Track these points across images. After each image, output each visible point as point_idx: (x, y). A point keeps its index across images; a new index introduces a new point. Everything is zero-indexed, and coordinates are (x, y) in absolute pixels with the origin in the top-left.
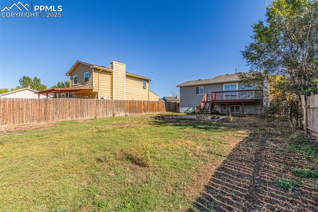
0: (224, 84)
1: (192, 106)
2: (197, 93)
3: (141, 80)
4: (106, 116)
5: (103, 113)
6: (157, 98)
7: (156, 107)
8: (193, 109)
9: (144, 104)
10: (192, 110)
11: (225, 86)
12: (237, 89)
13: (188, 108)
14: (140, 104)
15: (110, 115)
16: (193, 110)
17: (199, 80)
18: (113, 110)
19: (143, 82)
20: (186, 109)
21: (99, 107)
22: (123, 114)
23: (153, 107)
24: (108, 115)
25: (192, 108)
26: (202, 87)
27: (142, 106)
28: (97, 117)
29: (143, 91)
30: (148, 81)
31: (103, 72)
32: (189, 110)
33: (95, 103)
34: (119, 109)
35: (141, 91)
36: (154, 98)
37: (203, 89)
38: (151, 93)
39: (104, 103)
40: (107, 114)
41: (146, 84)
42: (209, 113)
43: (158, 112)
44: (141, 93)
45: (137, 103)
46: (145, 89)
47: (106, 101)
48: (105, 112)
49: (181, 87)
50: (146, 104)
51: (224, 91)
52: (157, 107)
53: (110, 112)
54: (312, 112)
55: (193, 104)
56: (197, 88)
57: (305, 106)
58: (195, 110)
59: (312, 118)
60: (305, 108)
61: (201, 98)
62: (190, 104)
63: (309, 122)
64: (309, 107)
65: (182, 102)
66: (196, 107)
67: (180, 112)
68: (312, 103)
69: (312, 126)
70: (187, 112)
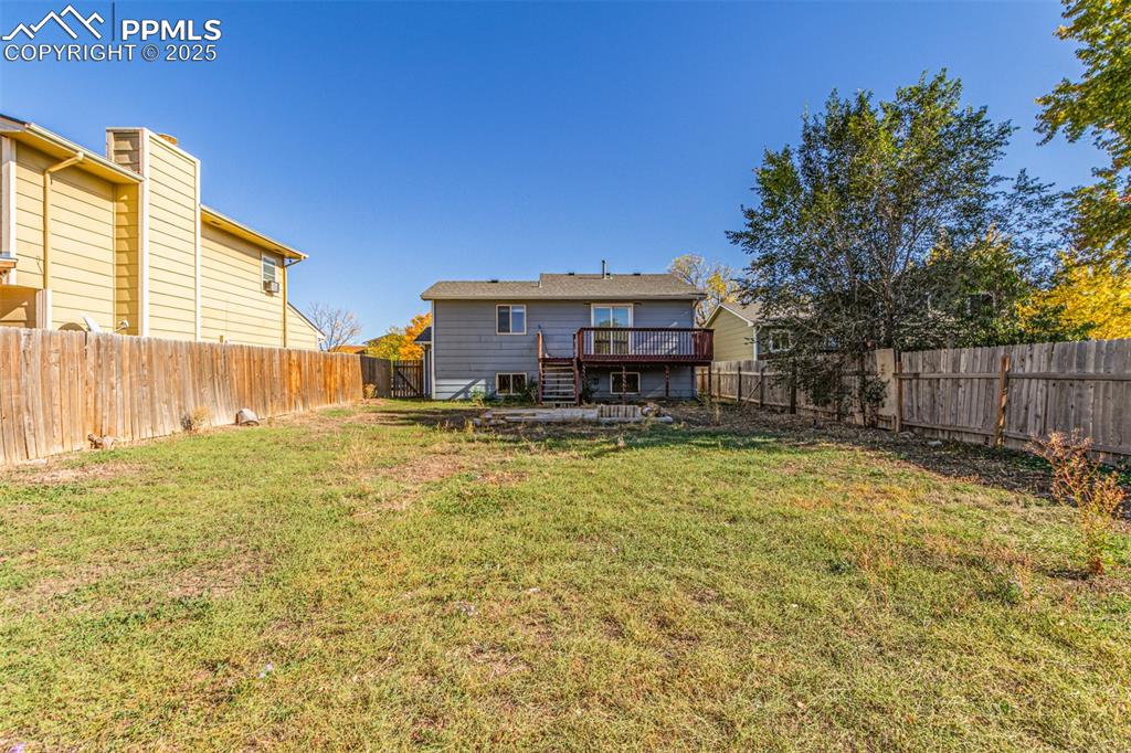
0: (592, 305)
1: (485, 374)
2: (504, 326)
3: (257, 253)
4: (150, 435)
5: (135, 417)
6: (312, 338)
7: (336, 380)
8: (486, 386)
9: (299, 366)
10: (483, 390)
11: (595, 310)
12: (630, 324)
13: (468, 382)
14: (286, 366)
15: (169, 427)
16: (487, 389)
17: (493, 282)
18: (182, 395)
19: (265, 260)
20: (458, 385)
21: (113, 380)
22: (228, 416)
23: (328, 380)
24: (160, 428)
25: (483, 382)
26: (523, 310)
27: (295, 375)
28: (108, 441)
29: (264, 306)
30: (279, 256)
31: (75, 178)
32: (472, 389)
33: (91, 359)
34: (207, 392)
35: (256, 304)
36: (305, 339)
37: (522, 313)
38: (292, 318)
39: (140, 358)
40: (154, 421)
41: (273, 272)
42: (573, 399)
43: (343, 400)
44: (257, 313)
45: (278, 362)
46: (270, 293)
47: (150, 348)
48: (146, 410)
49: (436, 301)
50: (305, 365)
51: (593, 326)
52: (339, 381)
53: (170, 410)
54: (924, 387)
55: (488, 367)
56: (501, 311)
57: (895, 374)
58: (497, 387)
59: (925, 400)
60: (893, 380)
61: (515, 345)
62: (473, 367)
63: (911, 411)
64: (916, 375)
65: (440, 360)
66: (500, 376)
67: (434, 396)
68: (927, 368)
69: (927, 419)
70: (462, 396)
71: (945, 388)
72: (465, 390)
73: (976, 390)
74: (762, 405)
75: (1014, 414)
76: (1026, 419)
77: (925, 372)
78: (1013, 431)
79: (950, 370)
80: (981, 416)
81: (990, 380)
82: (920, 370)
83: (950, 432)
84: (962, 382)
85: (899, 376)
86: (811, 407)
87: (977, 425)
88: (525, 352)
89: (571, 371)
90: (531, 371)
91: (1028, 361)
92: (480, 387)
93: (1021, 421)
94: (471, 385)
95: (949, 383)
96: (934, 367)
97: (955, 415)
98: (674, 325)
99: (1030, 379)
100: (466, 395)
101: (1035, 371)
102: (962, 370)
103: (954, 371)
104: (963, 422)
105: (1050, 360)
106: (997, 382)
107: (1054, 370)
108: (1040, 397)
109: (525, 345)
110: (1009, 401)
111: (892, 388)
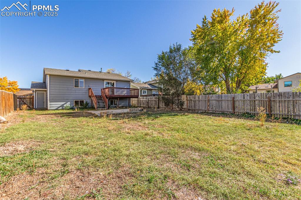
0: (105, 81)
1: (70, 100)
2: (77, 86)
8: (70, 104)
10: (69, 106)
12: (115, 86)
20: (59, 104)
26: (83, 80)
37: (83, 82)
49: (50, 75)
54: (193, 102)
55: (71, 98)
56: (75, 80)
57: (186, 100)
58: (74, 105)
59: (193, 104)
60: (186, 101)
61: (81, 91)
62: (65, 98)
63: (190, 107)
64: (191, 100)
65: (51, 96)
66: (75, 101)
67: (49, 108)
68: (193, 98)
69: (193, 108)
70: (61, 108)
71: (197, 102)
72: (62, 106)
73: (203, 103)
74: (148, 107)
75: (210, 106)
76: (213, 107)
77: (193, 99)
78: (210, 109)
79: (198, 99)
80: (204, 107)
81: (205, 101)
82: (192, 99)
83: (198, 110)
84: (200, 101)
85: (187, 100)
86: (164, 107)
87: (203, 109)
88: (84, 94)
89: (101, 99)
90: (86, 100)
91: (212, 97)
92: (68, 104)
93: (212, 107)
94: (64, 104)
95: (198, 101)
96: (195, 98)
97: (199, 107)
98: (126, 87)
99: (213, 100)
100: (63, 108)
101: (214, 99)
102: (200, 99)
103: (199, 99)
104: (201, 108)
105: (216, 97)
106: (207, 101)
107: (217, 99)
108: (215, 103)
109: (84, 91)
110: (209, 104)
111: (186, 103)
